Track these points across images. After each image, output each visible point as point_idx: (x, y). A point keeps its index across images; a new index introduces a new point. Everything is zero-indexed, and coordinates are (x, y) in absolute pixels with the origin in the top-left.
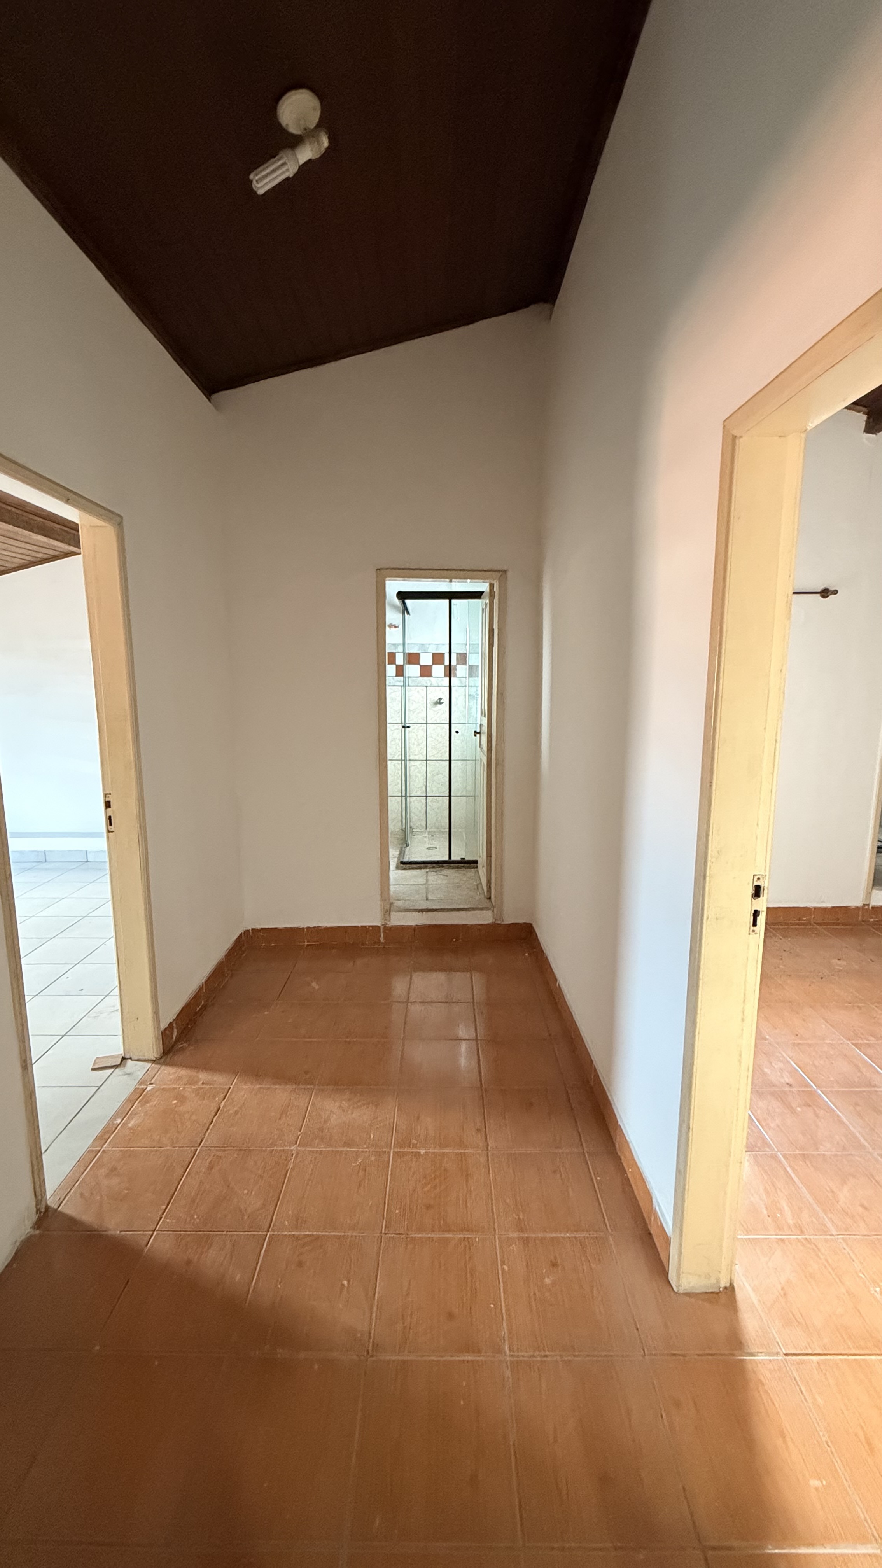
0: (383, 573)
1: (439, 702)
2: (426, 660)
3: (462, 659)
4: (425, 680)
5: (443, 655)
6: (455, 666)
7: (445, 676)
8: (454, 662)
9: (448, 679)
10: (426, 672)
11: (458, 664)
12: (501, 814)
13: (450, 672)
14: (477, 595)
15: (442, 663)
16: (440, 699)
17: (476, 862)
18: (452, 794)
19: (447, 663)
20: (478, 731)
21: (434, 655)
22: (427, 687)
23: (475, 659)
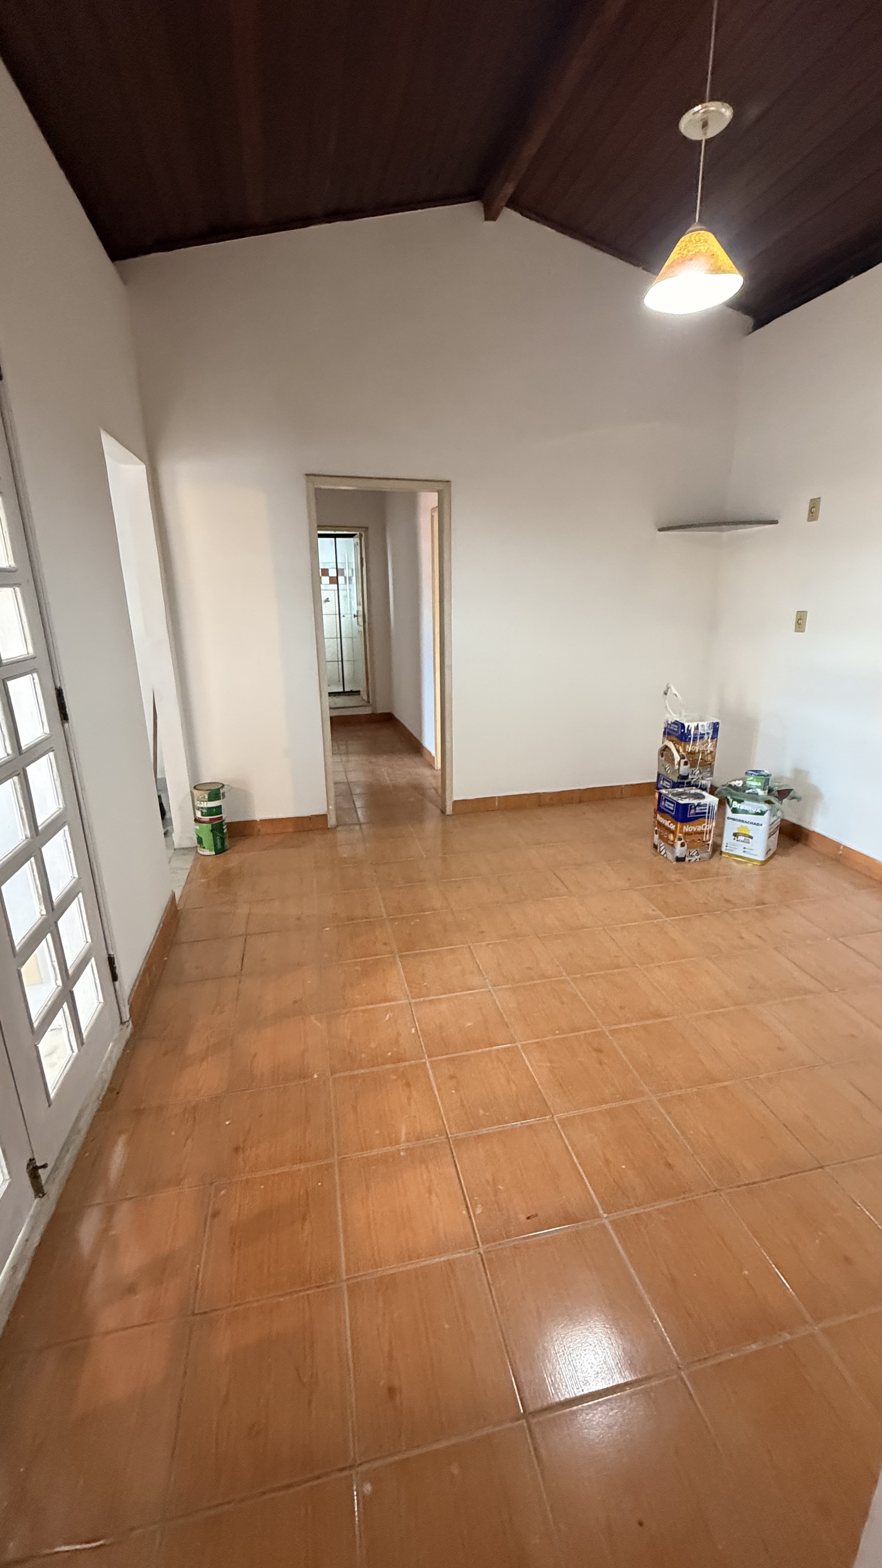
14: (353, 536)
16: (328, 599)
17: (361, 692)
18: (344, 659)
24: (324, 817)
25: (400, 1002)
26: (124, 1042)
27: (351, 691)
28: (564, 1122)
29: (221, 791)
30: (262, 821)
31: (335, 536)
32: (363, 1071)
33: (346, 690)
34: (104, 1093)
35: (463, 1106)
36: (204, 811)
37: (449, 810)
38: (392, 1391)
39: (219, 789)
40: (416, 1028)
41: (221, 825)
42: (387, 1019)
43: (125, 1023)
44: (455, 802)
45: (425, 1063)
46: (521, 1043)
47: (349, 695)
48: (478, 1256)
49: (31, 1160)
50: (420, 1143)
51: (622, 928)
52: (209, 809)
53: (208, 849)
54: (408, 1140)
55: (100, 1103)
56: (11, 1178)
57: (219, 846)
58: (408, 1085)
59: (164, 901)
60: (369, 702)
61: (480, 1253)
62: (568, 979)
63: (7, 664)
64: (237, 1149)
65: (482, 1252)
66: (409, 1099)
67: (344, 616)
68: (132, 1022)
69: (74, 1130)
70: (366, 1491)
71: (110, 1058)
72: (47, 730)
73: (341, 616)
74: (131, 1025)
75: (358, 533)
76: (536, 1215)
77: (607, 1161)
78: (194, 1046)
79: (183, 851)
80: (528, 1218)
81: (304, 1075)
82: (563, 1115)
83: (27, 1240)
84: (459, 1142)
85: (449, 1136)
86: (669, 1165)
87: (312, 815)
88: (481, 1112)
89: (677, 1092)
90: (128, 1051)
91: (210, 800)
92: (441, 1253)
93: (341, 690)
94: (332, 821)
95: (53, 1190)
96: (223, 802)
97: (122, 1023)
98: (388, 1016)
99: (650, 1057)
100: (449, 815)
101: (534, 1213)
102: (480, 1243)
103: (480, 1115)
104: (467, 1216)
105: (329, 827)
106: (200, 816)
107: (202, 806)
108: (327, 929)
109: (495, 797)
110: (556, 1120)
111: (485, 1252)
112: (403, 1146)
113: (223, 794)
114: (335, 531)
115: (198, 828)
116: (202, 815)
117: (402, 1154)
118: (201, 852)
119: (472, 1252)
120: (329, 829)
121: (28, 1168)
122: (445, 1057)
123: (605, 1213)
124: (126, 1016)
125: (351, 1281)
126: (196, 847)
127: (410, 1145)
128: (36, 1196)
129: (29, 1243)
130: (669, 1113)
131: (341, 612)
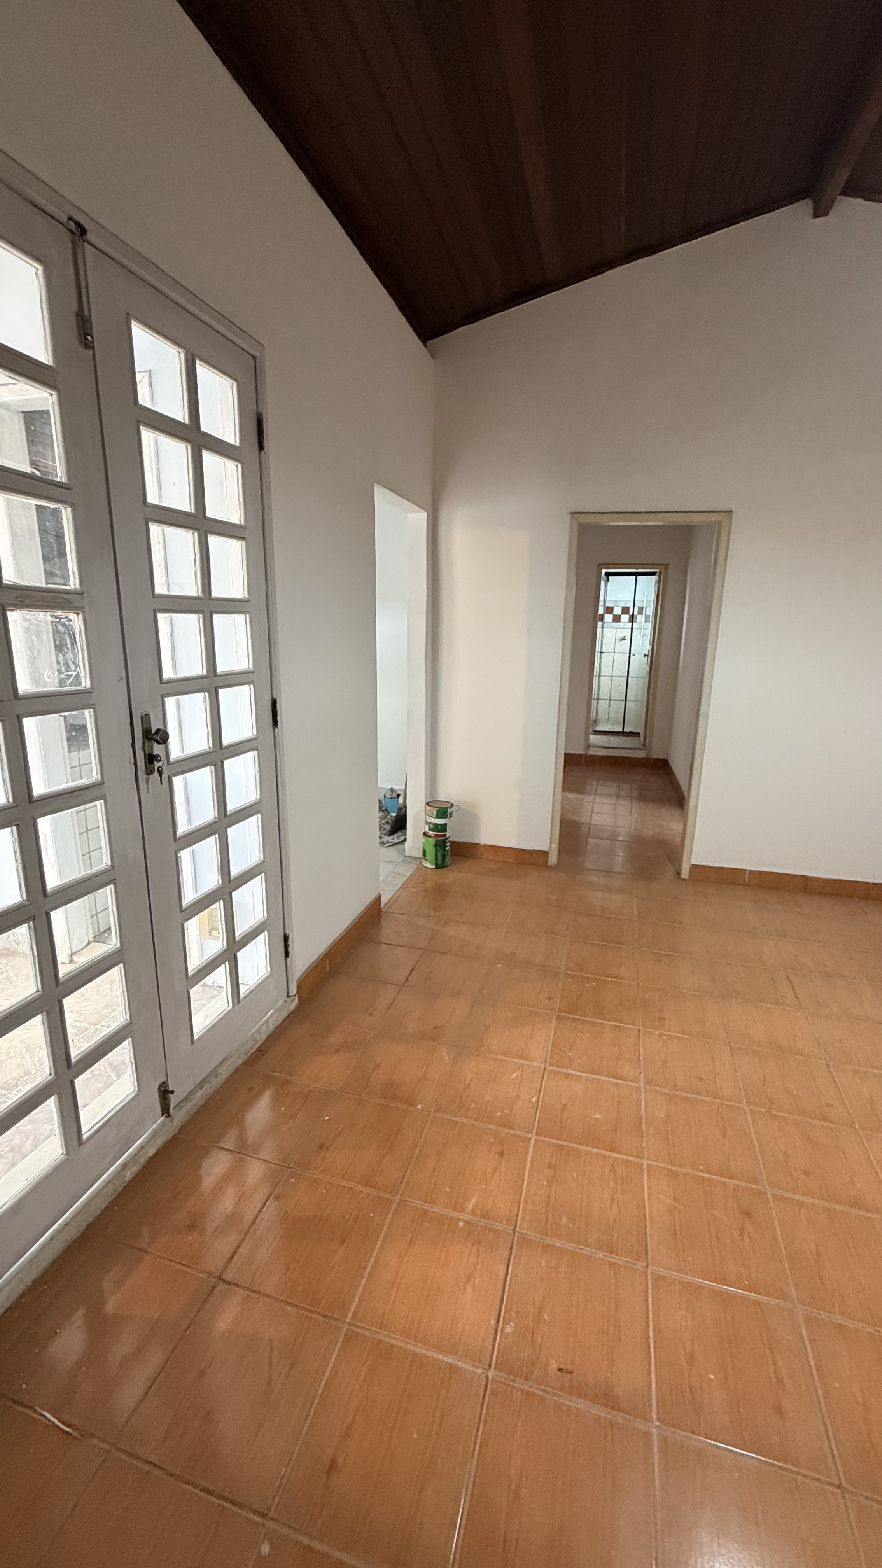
0: (601, 566)
1: (624, 639)
2: (617, 611)
3: (641, 610)
4: (616, 624)
5: (628, 608)
6: (637, 616)
7: (629, 622)
8: (636, 613)
9: (631, 624)
10: (617, 619)
11: (639, 614)
12: (655, 698)
13: (632, 619)
14: (653, 574)
15: (628, 613)
16: (625, 637)
17: (639, 733)
18: (628, 699)
19: (631, 613)
20: (647, 654)
21: (623, 608)
22: (616, 628)
23: (650, 611)
24: (545, 854)
25: (535, 1064)
26: (285, 1014)
27: (631, 733)
28: (659, 1281)
29: (449, 811)
30: (485, 845)
31: (636, 574)
32: (465, 1121)
33: (626, 730)
34: (252, 1051)
35: (548, 1203)
36: (432, 826)
37: (685, 874)
38: (333, 1465)
39: (446, 808)
40: (539, 1098)
41: (444, 842)
42: (513, 1077)
43: (291, 996)
44: (694, 867)
45: (530, 1139)
46: (649, 1162)
47: (627, 736)
48: (484, 1379)
49: (163, 1083)
50: (483, 1222)
51: (856, 1072)
52: (436, 825)
53: (429, 862)
54: (473, 1213)
55: (247, 1058)
56: (139, 1090)
57: (439, 862)
58: (501, 1154)
59: (366, 900)
60: (644, 746)
61: (487, 1377)
62: (747, 1109)
63: (221, 676)
64: (322, 1146)
65: (490, 1377)
66: (495, 1170)
67: (634, 655)
68: (299, 997)
69: (214, 1073)
70: (262, 1552)
71: (267, 1022)
72: (255, 732)
73: (632, 655)
74: (296, 1001)
75: (658, 570)
76: (571, 1372)
77: (692, 1357)
78: (334, 1039)
79: (409, 860)
80: (560, 1370)
81: (410, 1102)
82: (663, 1272)
83: (142, 1147)
84: (525, 1241)
85: (517, 1229)
86: (780, 1411)
87: (533, 850)
88: (564, 1220)
89: (838, 1319)
90: (286, 1022)
91: (437, 817)
92: (447, 1352)
93: (621, 730)
94: (553, 859)
95: (179, 1117)
96: (449, 821)
97: (288, 996)
98: (516, 1074)
99: (818, 1255)
100: (684, 880)
101: (570, 1369)
102: (493, 1366)
103: (562, 1223)
104: (494, 1327)
105: (549, 864)
106: (428, 831)
107: (430, 821)
108: (500, 966)
109: (745, 870)
110: (649, 1271)
111: (493, 1380)
112: (466, 1217)
113: (451, 815)
114: (637, 569)
115: (424, 840)
116: (429, 830)
117: (461, 1224)
118: (424, 864)
119: (480, 1371)
120: (548, 866)
121: (159, 1088)
122: (554, 1141)
123: (658, 1421)
124: (294, 990)
125: (352, 1328)
126: (421, 858)
127: (474, 1219)
128: (163, 1115)
129: (143, 1151)
130: (813, 1341)
131: (632, 652)
